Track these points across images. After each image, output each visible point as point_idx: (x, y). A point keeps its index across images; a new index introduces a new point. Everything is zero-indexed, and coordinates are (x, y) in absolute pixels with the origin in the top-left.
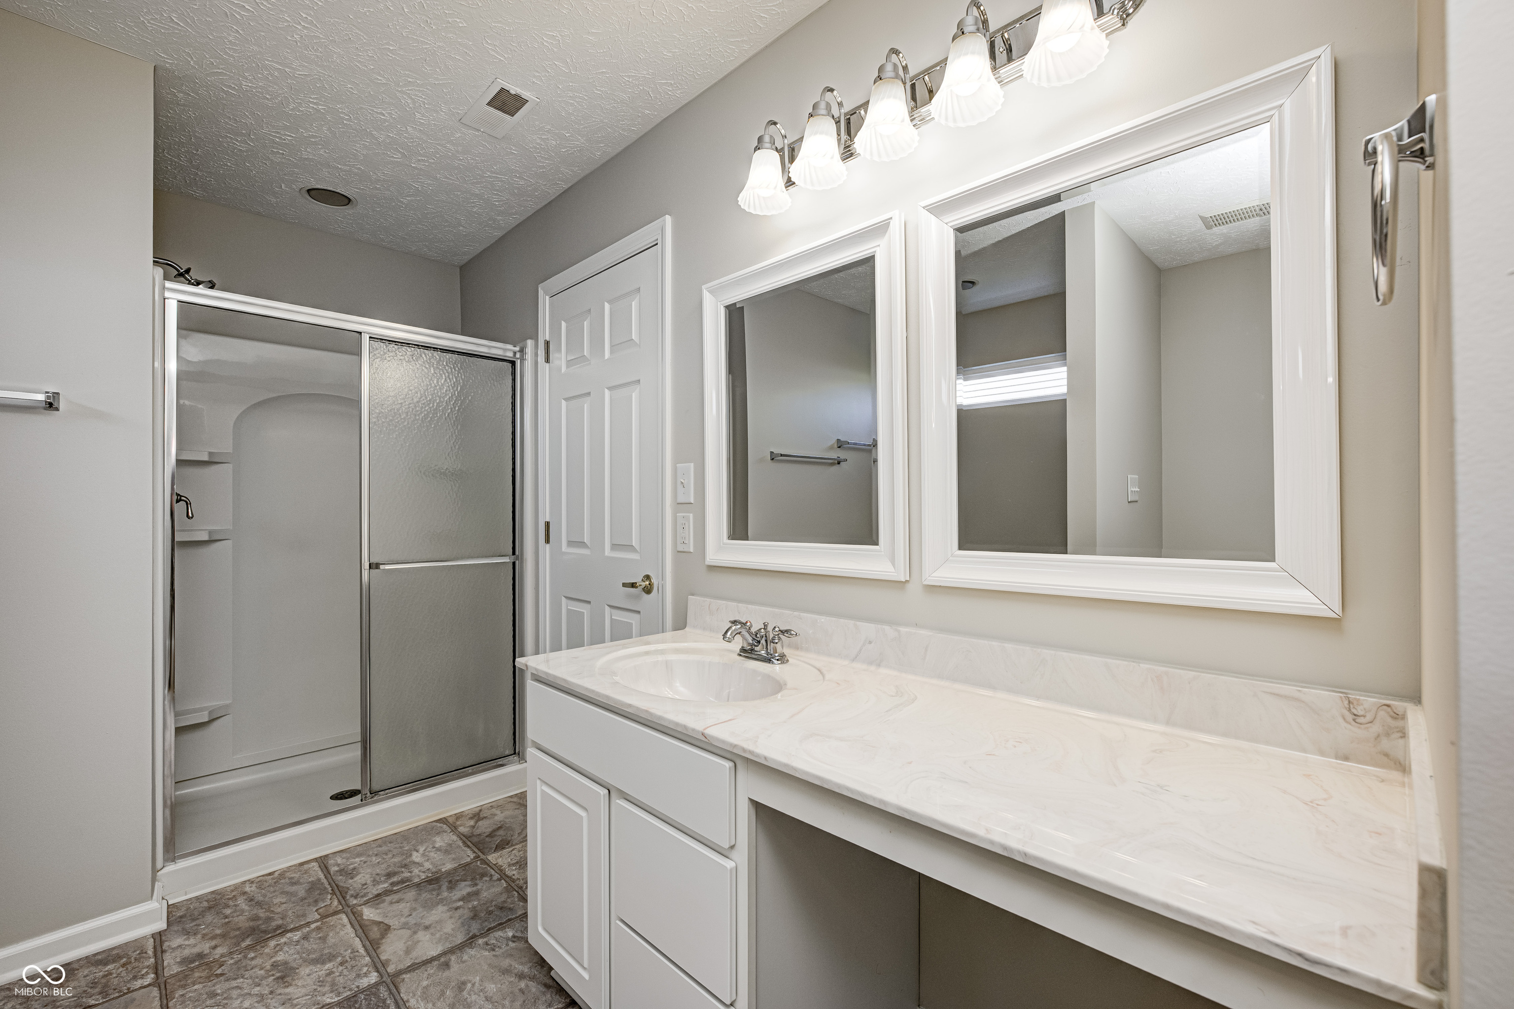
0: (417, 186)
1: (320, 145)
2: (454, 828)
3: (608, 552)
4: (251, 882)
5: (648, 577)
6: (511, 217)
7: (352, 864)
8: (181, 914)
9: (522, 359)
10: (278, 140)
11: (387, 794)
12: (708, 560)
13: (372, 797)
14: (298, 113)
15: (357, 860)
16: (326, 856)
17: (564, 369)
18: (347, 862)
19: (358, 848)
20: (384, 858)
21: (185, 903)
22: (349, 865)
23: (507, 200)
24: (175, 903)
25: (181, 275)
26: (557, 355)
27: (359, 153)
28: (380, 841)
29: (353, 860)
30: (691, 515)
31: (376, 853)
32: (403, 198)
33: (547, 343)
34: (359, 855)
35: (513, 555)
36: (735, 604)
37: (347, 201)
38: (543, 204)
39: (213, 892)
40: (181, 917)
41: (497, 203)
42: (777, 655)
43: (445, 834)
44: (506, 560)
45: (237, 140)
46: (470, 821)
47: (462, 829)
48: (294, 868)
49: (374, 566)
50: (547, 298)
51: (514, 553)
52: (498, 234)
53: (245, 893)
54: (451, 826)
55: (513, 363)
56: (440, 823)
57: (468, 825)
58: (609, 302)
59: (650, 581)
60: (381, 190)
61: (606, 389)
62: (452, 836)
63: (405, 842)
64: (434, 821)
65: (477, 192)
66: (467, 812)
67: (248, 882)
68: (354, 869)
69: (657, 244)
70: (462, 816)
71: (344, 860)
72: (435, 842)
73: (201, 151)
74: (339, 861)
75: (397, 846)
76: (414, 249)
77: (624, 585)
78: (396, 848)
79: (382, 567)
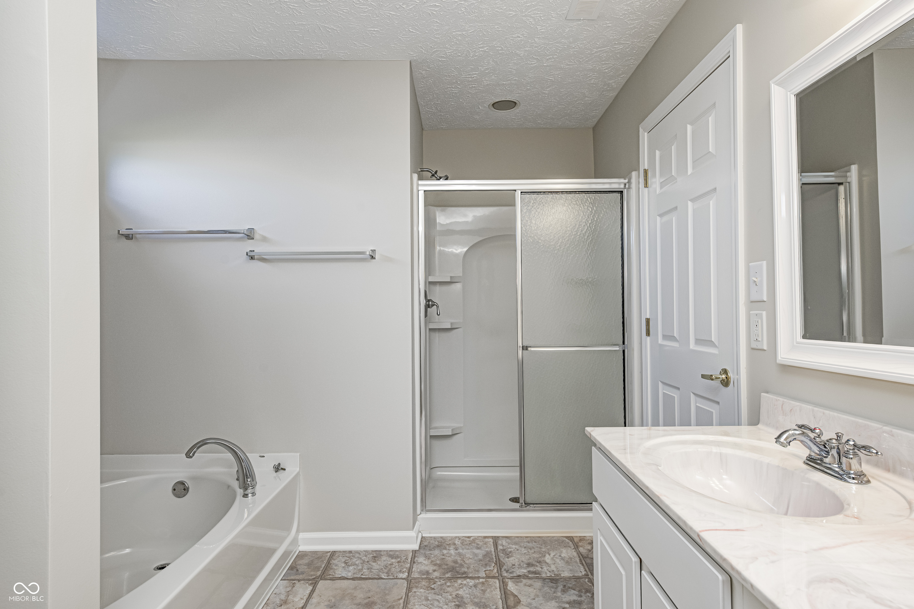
0: (551, 79)
1: (491, 73)
2: (576, 547)
3: (692, 345)
4: (459, 538)
5: (725, 371)
6: (620, 78)
7: (510, 548)
8: (426, 544)
9: (629, 188)
10: (470, 79)
11: (535, 507)
12: (780, 358)
13: (526, 507)
14: (475, 58)
15: (514, 546)
16: (498, 537)
17: (658, 191)
18: (508, 545)
19: (516, 538)
20: (528, 552)
21: (429, 538)
22: (508, 548)
23: (614, 65)
24: (425, 537)
25: (433, 175)
26: (654, 180)
27: (513, 69)
28: (529, 539)
29: (511, 546)
30: (764, 313)
31: (525, 546)
32: (545, 91)
33: (646, 172)
34: (516, 544)
35: (623, 345)
36: (811, 407)
37: (514, 104)
38: (642, 59)
39: (442, 537)
40: (425, 546)
41: (607, 71)
42: (852, 472)
43: (570, 549)
44: (617, 348)
45: (453, 88)
46: (588, 545)
47: (581, 549)
48: (480, 538)
49: (525, 348)
50: (646, 134)
51: (624, 343)
52: (614, 94)
53: (455, 544)
54: (575, 545)
55: (621, 192)
56: (568, 540)
57: (586, 548)
58: (691, 124)
59: (727, 374)
60: (531, 90)
61: (689, 202)
62: (573, 552)
63: (544, 545)
64: (565, 537)
65: (591, 67)
66: (588, 538)
67: (457, 538)
68: (511, 552)
69: (729, 57)
70: (584, 540)
71: (507, 544)
72: (561, 552)
73: (440, 101)
74: (504, 543)
75: (538, 546)
76: (560, 123)
77: (703, 376)
78: (537, 547)
79: (529, 349)
